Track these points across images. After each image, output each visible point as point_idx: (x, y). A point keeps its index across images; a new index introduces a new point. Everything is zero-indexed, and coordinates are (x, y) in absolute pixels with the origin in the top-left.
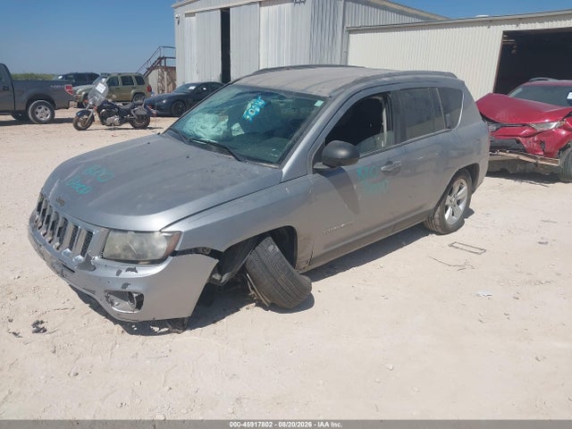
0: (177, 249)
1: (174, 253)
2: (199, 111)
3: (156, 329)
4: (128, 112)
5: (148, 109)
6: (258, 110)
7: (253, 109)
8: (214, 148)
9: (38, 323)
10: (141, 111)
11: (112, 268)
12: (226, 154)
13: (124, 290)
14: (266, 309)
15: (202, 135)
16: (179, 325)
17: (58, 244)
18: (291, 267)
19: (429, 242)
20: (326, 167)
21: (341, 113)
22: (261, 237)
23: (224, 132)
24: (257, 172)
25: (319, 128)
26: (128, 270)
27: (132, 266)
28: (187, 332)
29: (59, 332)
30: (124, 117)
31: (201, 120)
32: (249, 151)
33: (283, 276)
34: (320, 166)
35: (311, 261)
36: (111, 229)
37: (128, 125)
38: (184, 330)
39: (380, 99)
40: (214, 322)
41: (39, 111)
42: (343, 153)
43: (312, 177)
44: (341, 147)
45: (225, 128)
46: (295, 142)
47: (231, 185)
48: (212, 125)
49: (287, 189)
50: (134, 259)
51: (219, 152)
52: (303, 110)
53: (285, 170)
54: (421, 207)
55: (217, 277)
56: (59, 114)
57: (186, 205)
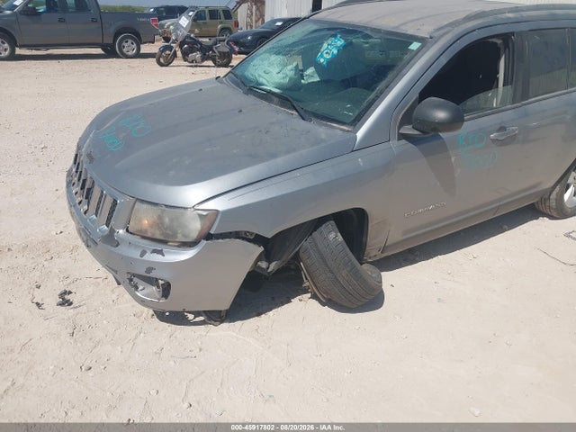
0: (212, 232)
1: (209, 237)
2: (265, 52)
3: (191, 317)
4: (210, 48)
5: (230, 45)
6: (335, 52)
7: (329, 50)
8: (276, 99)
9: (65, 293)
10: (223, 47)
11: (137, 247)
12: (289, 108)
13: (148, 275)
14: (323, 304)
15: (264, 81)
16: (215, 317)
17: (86, 207)
18: (356, 262)
19: (539, 228)
20: (416, 132)
21: (444, 60)
22: (321, 221)
23: (291, 79)
24: (323, 136)
25: (411, 80)
26: (155, 251)
27: (159, 247)
28: (225, 325)
29: (85, 307)
30: (207, 53)
31: (266, 63)
32: (316, 106)
33: (344, 273)
34: (408, 130)
35: (384, 249)
36: (137, 199)
37: (210, 63)
38: (222, 322)
39: (499, 42)
40: (259, 314)
41: (126, 45)
42: (441, 115)
43: (396, 145)
44: (439, 107)
45: (291, 74)
46: (378, 97)
47: (288, 152)
48: (277, 70)
49: (360, 160)
50: (162, 238)
51: (281, 106)
52: (392, 54)
53: (360, 134)
54: (535, 186)
55: (263, 264)
56: (145, 49)
57: (229, 175)
